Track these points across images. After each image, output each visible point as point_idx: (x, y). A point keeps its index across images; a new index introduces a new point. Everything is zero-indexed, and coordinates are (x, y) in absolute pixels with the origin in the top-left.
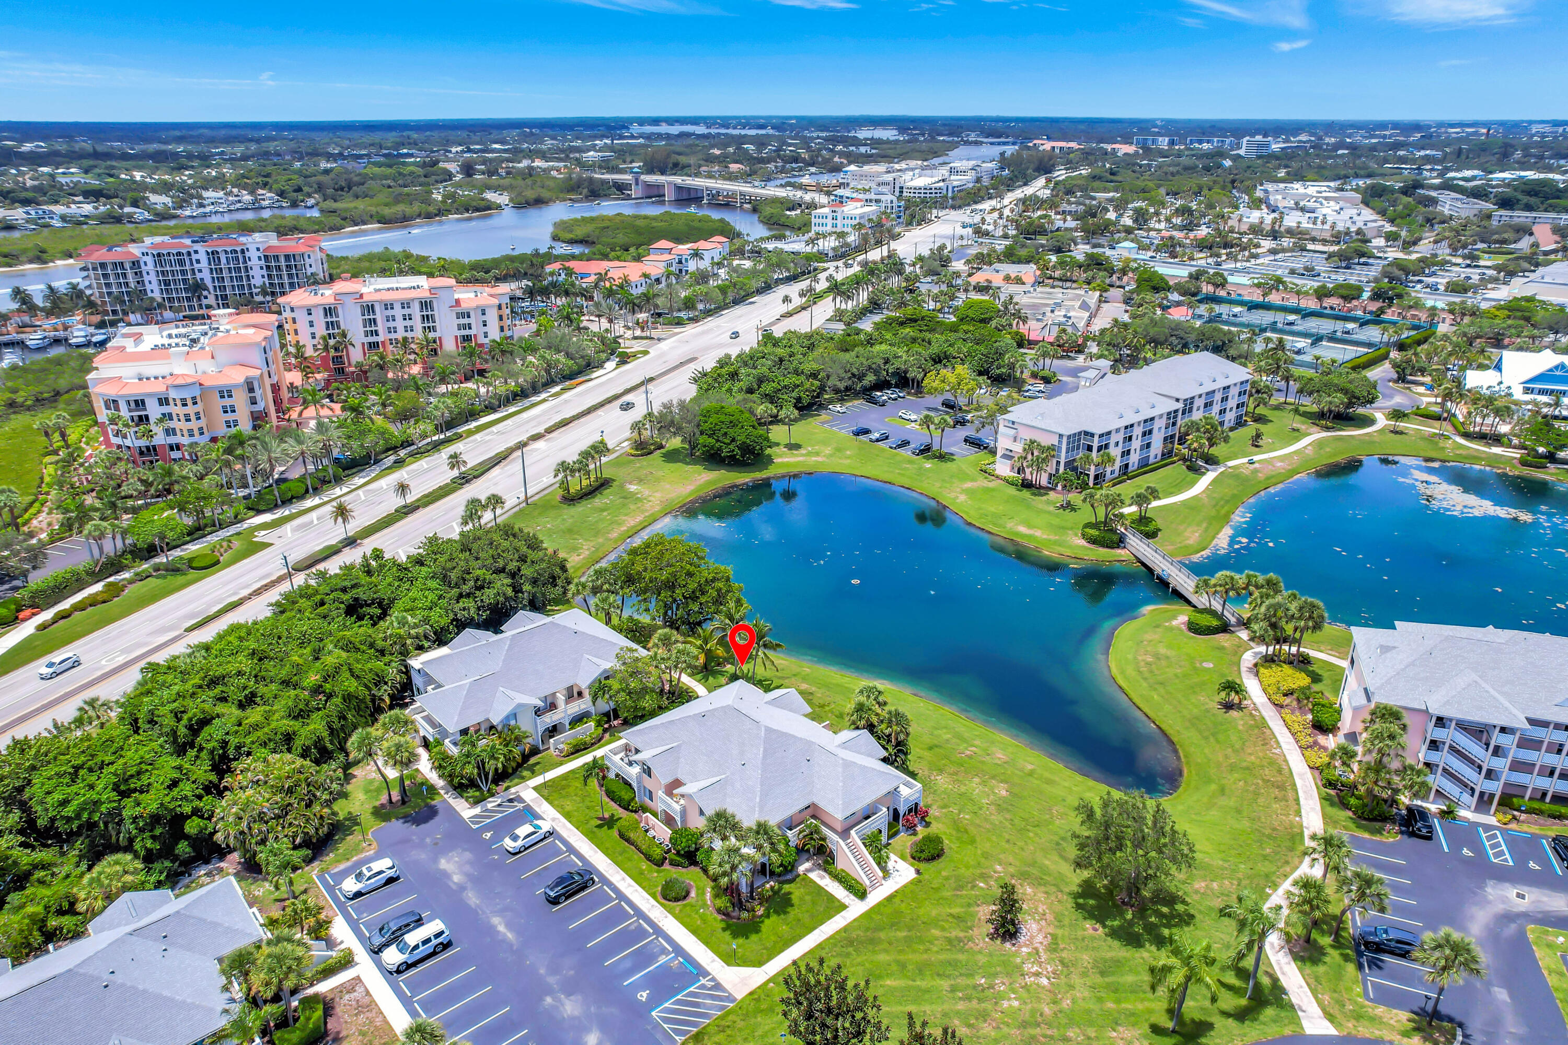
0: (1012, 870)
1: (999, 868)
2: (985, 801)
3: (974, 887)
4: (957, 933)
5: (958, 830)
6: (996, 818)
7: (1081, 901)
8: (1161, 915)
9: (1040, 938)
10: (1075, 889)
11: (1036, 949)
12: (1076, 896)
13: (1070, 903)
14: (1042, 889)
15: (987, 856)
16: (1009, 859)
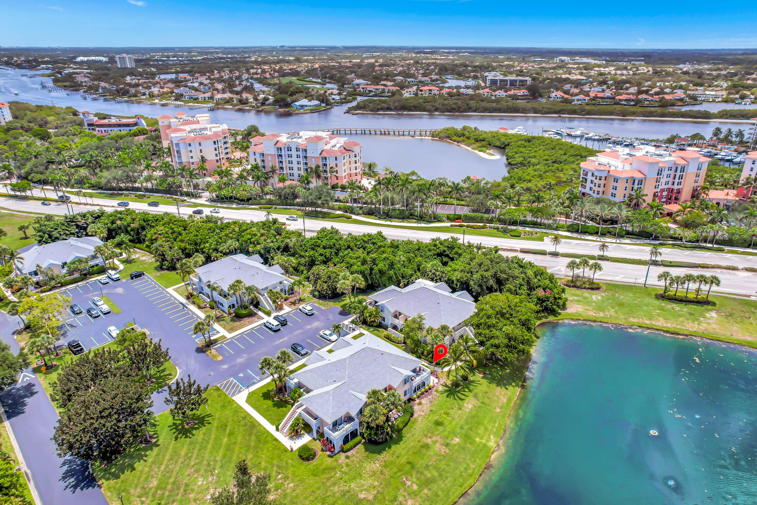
15: (302, 481)
16: (298, 491)
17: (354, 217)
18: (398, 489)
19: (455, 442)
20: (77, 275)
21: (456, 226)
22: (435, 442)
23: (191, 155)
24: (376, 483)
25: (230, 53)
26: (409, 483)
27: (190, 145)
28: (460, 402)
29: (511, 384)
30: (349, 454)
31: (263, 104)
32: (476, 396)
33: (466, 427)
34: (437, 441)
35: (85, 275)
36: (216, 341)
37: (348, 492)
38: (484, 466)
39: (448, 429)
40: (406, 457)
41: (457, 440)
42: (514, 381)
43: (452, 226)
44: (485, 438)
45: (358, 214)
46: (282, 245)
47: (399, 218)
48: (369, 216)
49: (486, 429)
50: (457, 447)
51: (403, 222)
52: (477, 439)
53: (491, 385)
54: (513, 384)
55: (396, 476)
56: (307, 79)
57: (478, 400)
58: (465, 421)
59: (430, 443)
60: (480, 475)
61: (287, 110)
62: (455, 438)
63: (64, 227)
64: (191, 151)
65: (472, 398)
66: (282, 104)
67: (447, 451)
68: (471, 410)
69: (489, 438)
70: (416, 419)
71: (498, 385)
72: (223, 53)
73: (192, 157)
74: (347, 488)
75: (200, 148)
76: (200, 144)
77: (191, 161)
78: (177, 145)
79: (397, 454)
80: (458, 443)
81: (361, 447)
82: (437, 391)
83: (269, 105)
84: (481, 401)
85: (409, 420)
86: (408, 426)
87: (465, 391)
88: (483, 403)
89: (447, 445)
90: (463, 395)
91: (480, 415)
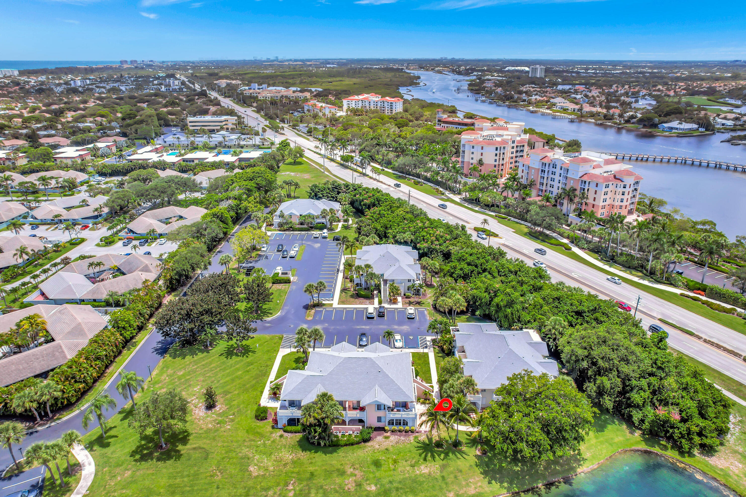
0: (223, 429)
1: (229, 427)
2: (257, 457)
3: (234, 414)
4: (228, 396)
5: (258, 433)
6: (245, 450)
7: (186, 434)
8: (148, 448)
9: (197, 412)
10: (191, 438)
11: (196, 407)
12: (188, 435)
13: (190, 431)
14: (205, 429)
15: (237, 429)
16: (226, 434)
17: (575, 250)
18: (278, 484)
19: (369, 489)
20: (305, 226)
21: (688, 296)
22: (352, 475)
23: (472, 156)
24: (271, 468)
25: (657, 68)
26: (291, 487)
27: (473, 147)
28: (422, 460)
29: (501, 482)
30: (286, 434)
31: (628, 121)
32: (443, 467)
33: (395, 485)
34: (355, 476)
35: (312, 228)
36: (323, 305)
37: (249, 459)
39: (378, 474)
40: (317, 468)
41: (373, 488)
42: (511, 483)
43: (682, 295)
45: (582, 249)
46: (446, 250)
47: (623, 266)
48: (593, 254)
50: (365, 493)
51: (625, 271)
53: (476, 469)
54: (506, 485)
55: (290, 474)
56: (721, 100)
57: (441, 472)
58: (403, 479)
59: (349, 473)
61: (649, 130)
62: (373, 486)
63: (328, 191)
64: (473, 153)
65: (437, 466)
66: (646, 123)
67: (352, 489)
68: (422, 475)
70: (365, 447)
71: (485, 473)
72: (650, 67)
73: (472, 159)
74: (251, 455)
75: (482, 151)
76: (482, 148)
77: (471, 161)
78: (464, 145)
79: (313, 461)
80: (369, 492)
81: (300, 436)
82: (416, 437)
83: (633, 123)
84: (445, 474)
85: (358, 443)
86: (351, 447)
87: (439, 455)
88: (443, 477)
89: (359, 485)
90: (433, 457)
91: (425, 486)
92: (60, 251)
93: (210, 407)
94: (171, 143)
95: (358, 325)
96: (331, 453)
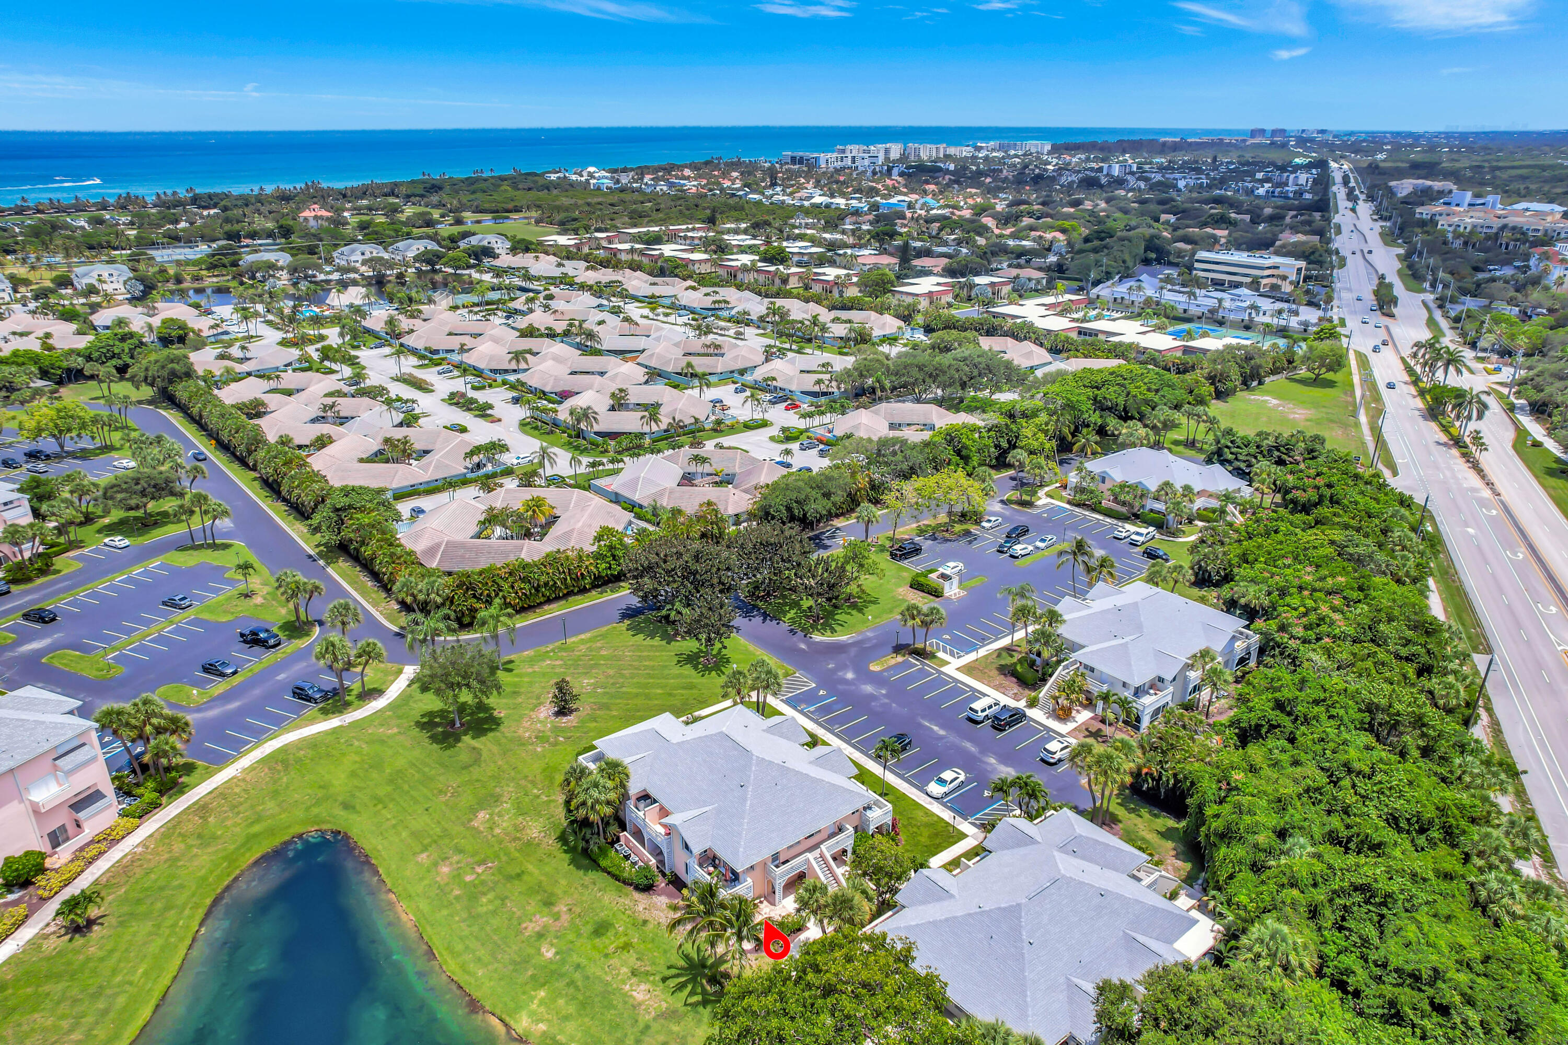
0: (530, 748)
1: (539, 750)
2: (507, 806)
3: (569, 738)
4: (600, 712)
6: (509, 789)
7: (495, 726)
8: (444, 717)
9: (543, 709)
10: (493, 734)
12: (495, 730)
14: (517, 735)
16: (524, 755)
19: (544, 951)
20: (1126, 509)
22: (556, 915)
24: (498, 831)
26: (479, 870)
28: (658, 977)
32: (670, 1015)
33: (577, 976)
34: (557, 920)
35: (1137, 516)
36: (932, 656)
37: (497, 801)
38: (476, 994)
39: (581, 942)
40: (537, 872)
41: (550, 954)
44: (542, 1009)
49: (566, 1018)
50: (532, 952)
52: (542, 994)
55: (502, 854)
57: (655, 1019)
58: (598, 978)
59: (557, 909)
60: (460, 987)
62: (553, 950)
65: (666, 1005)
67: (528, 934)
68: (626, 997)
69: (541, 1020)
70: (628, 895)
74: (505, 799)
79: (548, 860)
80: (539, 954)
84: (655, 1026)
85: (624, 882)
86: (612, 880)
87: (692, 993)
88: (647, 1027)
89: (540, 935)
90: (681, 987)
91: (610, 1015)
92: (721, 431)
93: (563, 711)
94: (1119, 296)
95: (929, 721)
96: (579, 867)
